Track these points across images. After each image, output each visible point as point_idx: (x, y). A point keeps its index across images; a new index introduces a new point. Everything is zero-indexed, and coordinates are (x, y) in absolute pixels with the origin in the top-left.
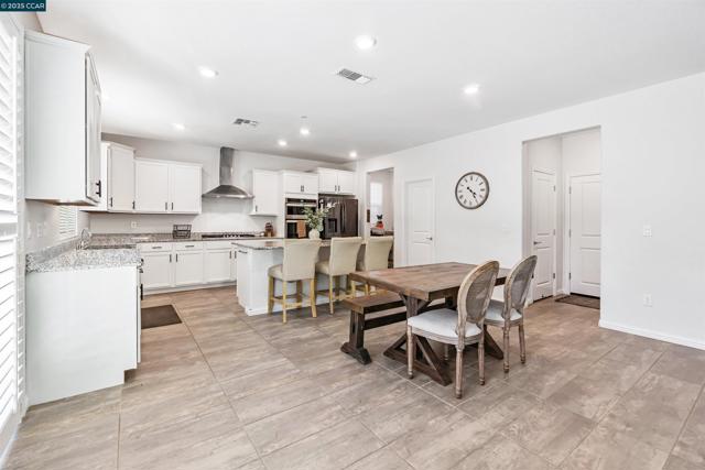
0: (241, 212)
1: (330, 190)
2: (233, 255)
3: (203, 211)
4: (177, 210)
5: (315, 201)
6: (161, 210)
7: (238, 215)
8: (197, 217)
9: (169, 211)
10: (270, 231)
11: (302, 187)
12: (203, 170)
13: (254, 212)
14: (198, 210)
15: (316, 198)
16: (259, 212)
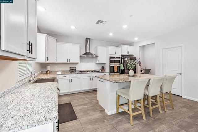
0: (93, 62)
1: (125, 53)
2: (91, 79)
3: (80, 62)
4: (71, 62)
5: (120, 58)
6: (66, 62)
7: (92, 63)
8: (78, 64)
9: (69, 62)
10: (103, 69)
11: (116, 52)
12: (80, 47)
13: (98, 62)
14: (78, 61)
15: (120, 56)
16: (100, 62)
